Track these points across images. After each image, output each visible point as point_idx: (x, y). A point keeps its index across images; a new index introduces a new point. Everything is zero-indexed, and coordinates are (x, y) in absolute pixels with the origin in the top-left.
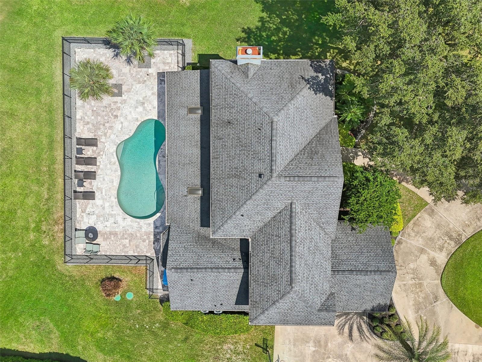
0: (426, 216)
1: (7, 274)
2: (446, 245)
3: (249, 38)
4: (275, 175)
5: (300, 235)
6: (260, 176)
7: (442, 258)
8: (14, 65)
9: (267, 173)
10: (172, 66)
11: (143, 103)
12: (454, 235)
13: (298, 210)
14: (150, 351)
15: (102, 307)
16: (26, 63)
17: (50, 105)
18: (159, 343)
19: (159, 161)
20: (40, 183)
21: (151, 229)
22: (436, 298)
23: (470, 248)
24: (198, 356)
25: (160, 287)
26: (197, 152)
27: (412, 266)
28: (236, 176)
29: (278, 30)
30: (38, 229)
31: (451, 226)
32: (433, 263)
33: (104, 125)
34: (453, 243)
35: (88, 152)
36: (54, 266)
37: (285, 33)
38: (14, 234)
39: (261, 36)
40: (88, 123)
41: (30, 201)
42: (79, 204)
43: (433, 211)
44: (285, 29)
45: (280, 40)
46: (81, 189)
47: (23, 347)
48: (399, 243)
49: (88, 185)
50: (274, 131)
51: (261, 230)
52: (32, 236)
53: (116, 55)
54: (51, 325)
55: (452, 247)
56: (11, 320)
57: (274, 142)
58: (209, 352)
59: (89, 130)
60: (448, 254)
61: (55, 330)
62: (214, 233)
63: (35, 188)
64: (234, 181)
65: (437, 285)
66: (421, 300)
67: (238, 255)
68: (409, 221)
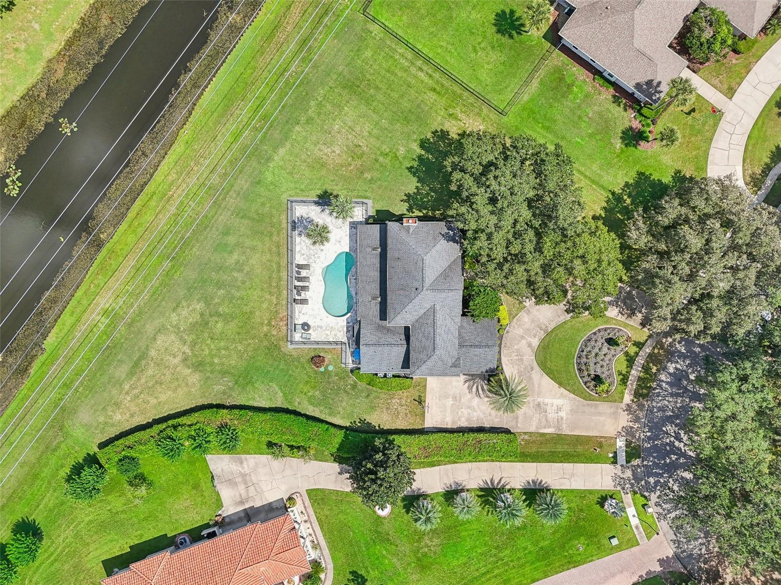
0: (525, 315)
1: (248, 354)
2: (538, 333)
3: (409, 199)
4: (425, 289)
5: (439, 323)
6: (416, 289)
7: (535, 342)
8: (255, 217)
9: (421, 288)
10: (359, 217)
11: (340, 242)
12: (544, 327)
13: (438, 309)
14: (344, 404)
15: (312, 375)
16: (263, 215)
17: (278, 243)
18: (351, 399)
19: (350, 279)
20: (271, 293)
21: (345, 323)
22: (532, 369)
23: (553, 335)
24: (376, 407)
25: (351, 362)
26: (377, 274)
27: (516, 347)
28: (402, 289)
29: (428, 194)
30: (269, 324)
31: (541, 321)
32: (530, 345)
33: (314, 256)
34: (542, 332)
35: (304, 273)
36: (280, 349)
37: (432, 197)
38: (253, 328)
39: (417, 198)
40: (304, 254)
41: (265, 306)
42: (297, 307)
43: (529, 311)
44: (432, 194)
45: (429, 201)
46: (299, 298)
47: (257, 403)
48: (507, 332)
49: (304, 295)
50: (424, 265)
51: (417, 321)
52: (265, 329)
53: (323, 211)
54: (277, 388)
55: (542, 334)
56: (250, 386)
57: (424, 271)
58: (383, 404)
59: (304, 259)
60: (539, 340)
61: (279, 392)
62: (389, 322)
63: (267, 296)
64: (402, 292)
65: (532, 360)
66: (522, 370)
67: (403, 337)
68: (514, 317)
